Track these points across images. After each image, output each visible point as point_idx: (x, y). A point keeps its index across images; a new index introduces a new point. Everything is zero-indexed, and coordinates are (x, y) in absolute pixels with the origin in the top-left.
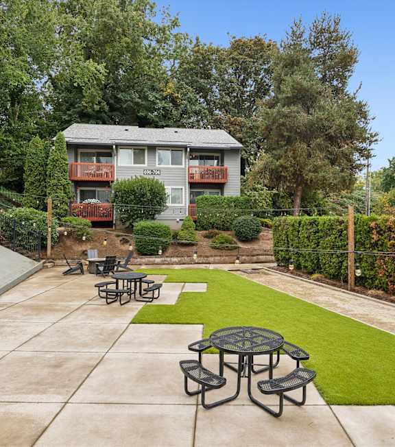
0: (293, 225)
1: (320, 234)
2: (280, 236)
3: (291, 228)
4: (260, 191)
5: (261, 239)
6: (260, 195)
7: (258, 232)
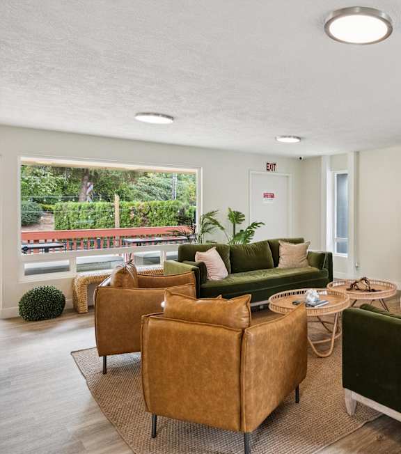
0: (74, 209)
1: (97, 216)
2: (62, 218)
3: (72, 212)
4: (43, 177)
5: (42, 223)
6: (43, 181)
7: (38, 216)
